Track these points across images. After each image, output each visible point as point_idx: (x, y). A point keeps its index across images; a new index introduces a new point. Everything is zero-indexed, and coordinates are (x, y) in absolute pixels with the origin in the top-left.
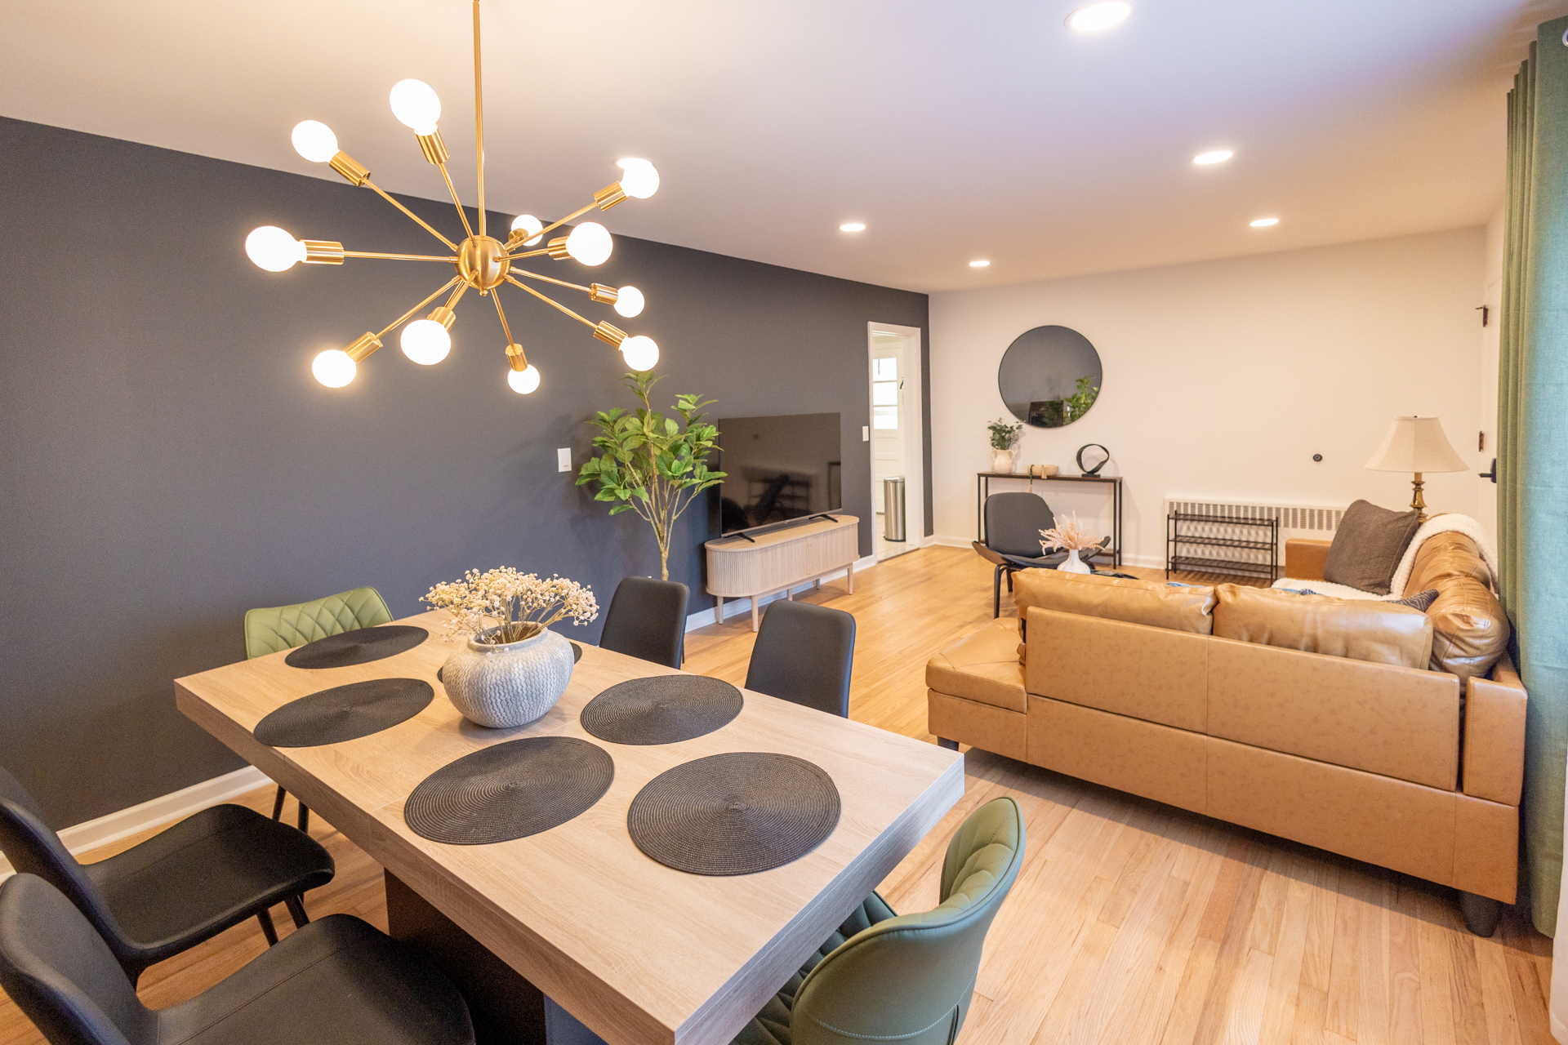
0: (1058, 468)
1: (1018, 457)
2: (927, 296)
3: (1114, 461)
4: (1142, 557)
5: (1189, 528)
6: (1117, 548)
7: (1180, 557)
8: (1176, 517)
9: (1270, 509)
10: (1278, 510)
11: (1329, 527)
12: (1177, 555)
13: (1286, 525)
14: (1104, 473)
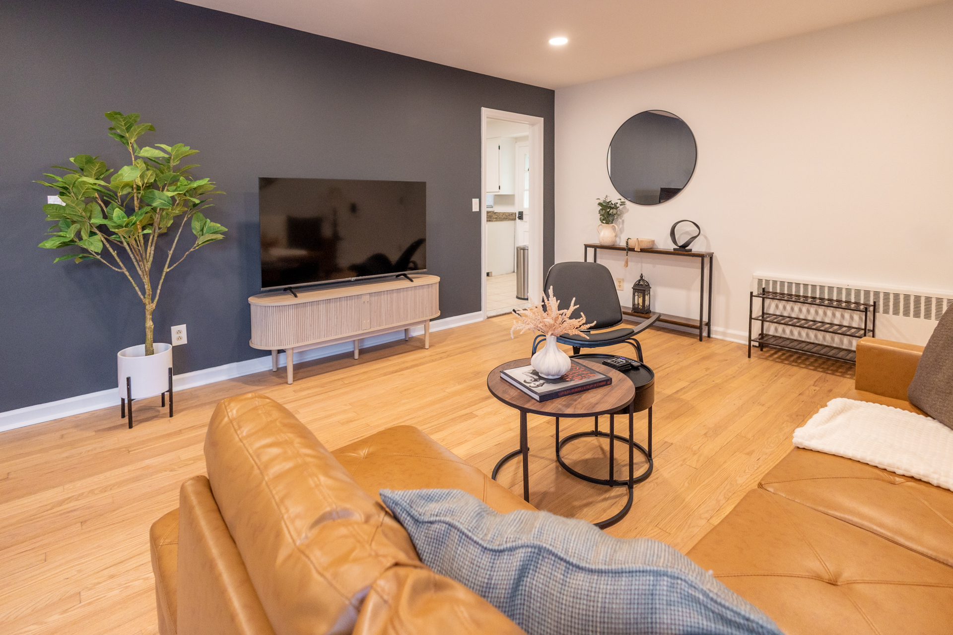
0: (653, 241)
1: (621, 231)
2: (554, 91)
3: (706, 237)
4: (730, 331)
5: (777, 306)
6: (705, 319)
7: (767, 335)
8: (764, 294)
9: (867, 293)
10: (877, 294)
11: (928, 316)
12: (764, 332)
13: (886, 311)
14: (695, 247)
